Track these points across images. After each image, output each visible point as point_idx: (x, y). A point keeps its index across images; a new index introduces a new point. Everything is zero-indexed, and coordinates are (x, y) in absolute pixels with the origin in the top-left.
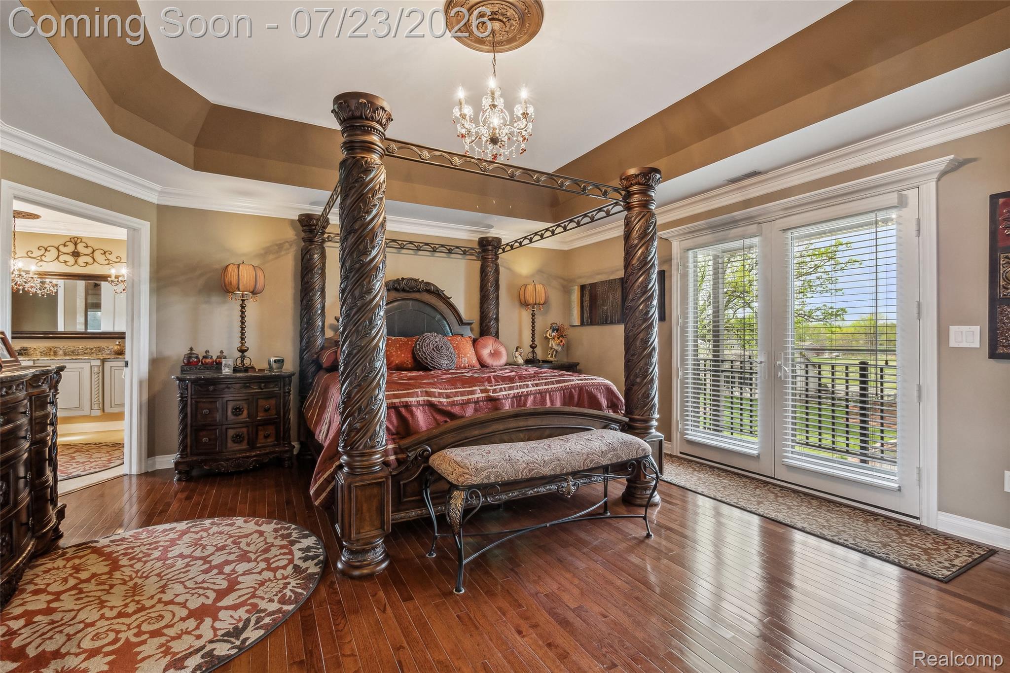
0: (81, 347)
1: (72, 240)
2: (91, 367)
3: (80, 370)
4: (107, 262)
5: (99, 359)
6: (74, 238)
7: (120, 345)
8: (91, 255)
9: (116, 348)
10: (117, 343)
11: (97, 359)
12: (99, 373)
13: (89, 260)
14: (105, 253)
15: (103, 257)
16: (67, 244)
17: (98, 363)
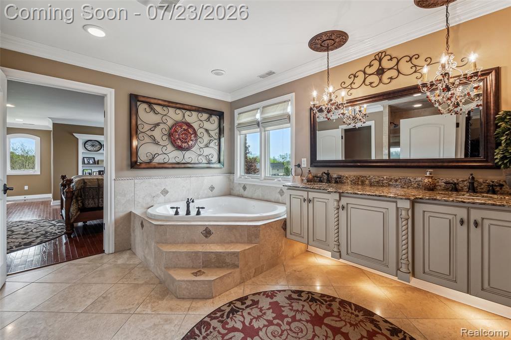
0: (385, 177)
1: (377, 57)
2: (397, 209)
3: (384, 211)
4: (414, 69)
5: (409, 199)
6: (378, 55)
7: (432, 177)
8: (396, 67)
9: (426, 180)
10: (428, 174)
11: (406, 199)
12: (407, 219)
13: (393, 73)
14: (411, 59)
15: (410, 65)
16: (372, 63)
17: (407, 205)
